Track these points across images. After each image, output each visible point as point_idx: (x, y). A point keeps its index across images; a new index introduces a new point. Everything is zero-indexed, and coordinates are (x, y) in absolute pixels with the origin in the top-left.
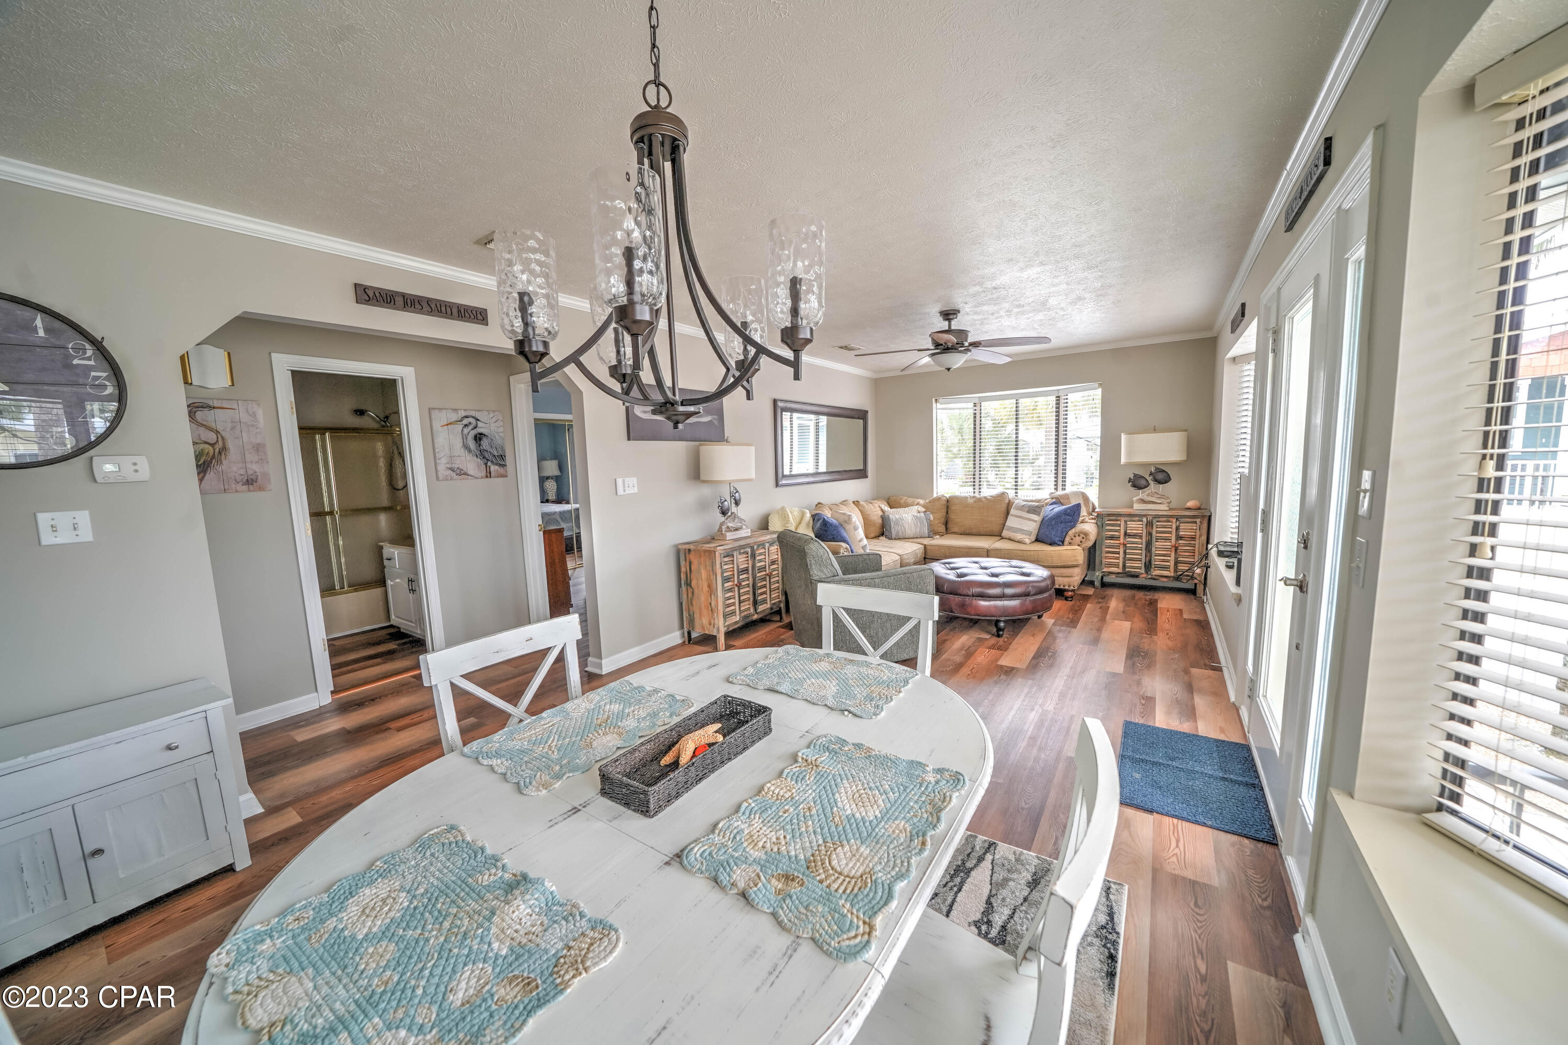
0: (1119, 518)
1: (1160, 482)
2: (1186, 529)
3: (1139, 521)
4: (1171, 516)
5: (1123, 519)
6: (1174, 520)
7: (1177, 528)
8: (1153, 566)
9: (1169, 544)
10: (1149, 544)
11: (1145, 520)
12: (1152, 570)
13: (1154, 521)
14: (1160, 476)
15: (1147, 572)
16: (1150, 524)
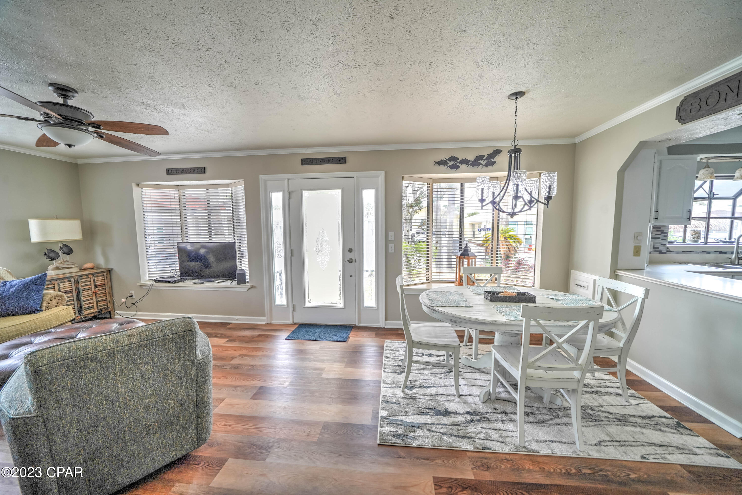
0: (53, 282)
1: (67, 254)
2: (99, 280)
3: (68, 281)
4: (89, 274)
5: (56, 283)
6: (92, 276)
7: (94, 281)
8: (83, 309)
9: (91, 292)
10: (78, 295)
11: (72, 280)
12: (83, 312)
13: (79, 279)
14: (65, 250)
15: (80, 315)
16: (77, 282)
